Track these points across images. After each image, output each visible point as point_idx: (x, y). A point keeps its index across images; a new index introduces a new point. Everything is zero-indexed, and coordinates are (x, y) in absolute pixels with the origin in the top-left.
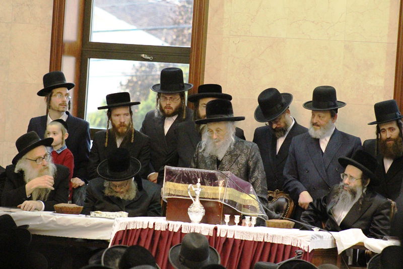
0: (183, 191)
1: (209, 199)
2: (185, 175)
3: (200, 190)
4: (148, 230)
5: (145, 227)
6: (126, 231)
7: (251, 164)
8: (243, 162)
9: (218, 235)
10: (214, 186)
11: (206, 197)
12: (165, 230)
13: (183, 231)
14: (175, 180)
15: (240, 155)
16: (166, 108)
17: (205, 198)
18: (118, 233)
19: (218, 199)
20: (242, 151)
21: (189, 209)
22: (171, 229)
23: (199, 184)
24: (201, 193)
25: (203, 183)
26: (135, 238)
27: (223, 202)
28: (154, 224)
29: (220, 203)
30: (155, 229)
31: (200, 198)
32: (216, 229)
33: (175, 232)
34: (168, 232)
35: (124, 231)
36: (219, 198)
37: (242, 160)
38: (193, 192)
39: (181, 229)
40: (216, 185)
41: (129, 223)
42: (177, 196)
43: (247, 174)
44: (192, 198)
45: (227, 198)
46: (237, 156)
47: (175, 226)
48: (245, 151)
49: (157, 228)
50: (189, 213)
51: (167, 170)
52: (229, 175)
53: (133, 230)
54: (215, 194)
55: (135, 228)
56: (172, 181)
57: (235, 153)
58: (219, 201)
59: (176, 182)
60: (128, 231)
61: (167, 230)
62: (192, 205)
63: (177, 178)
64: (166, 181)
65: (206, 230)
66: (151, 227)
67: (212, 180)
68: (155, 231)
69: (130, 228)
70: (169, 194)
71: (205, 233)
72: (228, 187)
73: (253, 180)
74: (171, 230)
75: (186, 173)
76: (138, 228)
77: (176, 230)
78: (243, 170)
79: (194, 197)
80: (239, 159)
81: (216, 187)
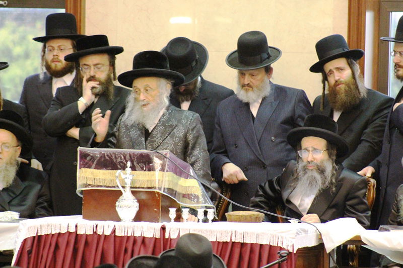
0: (105, 180)
1: (143, 188)
2: (107, 158)
3: (131, 177)
4: (68, 234)
5: (64, 231)
6: (36, 239)
7: (190, 137)
8: (181, 134)
9: (167, 236)
10: (149, 170)
11: (137, 186)
12: (92, 233)
13: (117, 234)
14: (94, 165)
15: (176, 126)
16: (53, 61)
17: (136, 188)
18: (25, 241)
19: (155, 188)
20: (179, 121)
21: (117, 204)
22: (100, 232)
23: (128, 170)
24: (133, 181)
25: (133, 168)
26: (50, 245)
27: (162, 192)
28: (76, 226)
29: (158, 193)
30: (78, 233)
31: (131, 188)
32: (163, 229)
33: (106, 235)
34: (96, 236)
35: (34, 237)
36: (157, 186)
37: (179, 132)
38: (122, 181)
39: (114, 231)
40: (151, 169)
41: (41, 226)
42: (98, 186)
43: (185, 152)
44: (121, 189)
45: (167, 187)
46: (173, 127)
47: (105, 227)
48: (184, 121)
49: (80, 232)
50: (118, 209)
51: (81, 152)
52: (168, 156)
53: (47, 235)
54: (150, 181)
55: (49, 233)
56: (89, 167)
57: (170, 123)
58: (157, 190)
59: (96, 168)
60: (40, 237)
61: (95, 233)
62: (121, 198)
63: (95, 163)
64: (80, 168)
65: (149, 230)
66: (72, 230)
67: (145, 162)
68: (77, 235)
69: (43, 233)
70: (87, 185)
71: (149, 235)
72: (167, 171)
73: (193, 159)
74: (101, 234)
75: (108, 156)
76: (53, 233)
77: (108, 233)
78: (180, 145)
79: (123, 187)
80: (175, 130)
81: (152, 172)
